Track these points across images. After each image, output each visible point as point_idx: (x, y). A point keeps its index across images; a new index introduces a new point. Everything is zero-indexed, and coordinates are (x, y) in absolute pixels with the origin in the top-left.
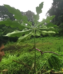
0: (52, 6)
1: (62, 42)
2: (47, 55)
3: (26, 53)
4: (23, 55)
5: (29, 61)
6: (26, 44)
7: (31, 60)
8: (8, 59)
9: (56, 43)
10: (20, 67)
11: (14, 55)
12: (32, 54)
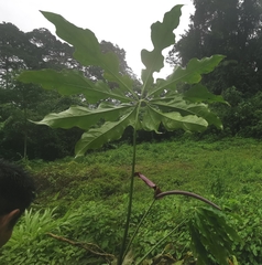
0: (191, 26)
1: (228, 158)
2: (170, 210)
3: (92, 205)
4: (80, 209)
5: (102, 235)
6: (92, 167)
7: (109, 231)
8: (21, 226)
9: (208, 164)
10: (68, 258)
11: (42, 212)
12: (114, 206)
